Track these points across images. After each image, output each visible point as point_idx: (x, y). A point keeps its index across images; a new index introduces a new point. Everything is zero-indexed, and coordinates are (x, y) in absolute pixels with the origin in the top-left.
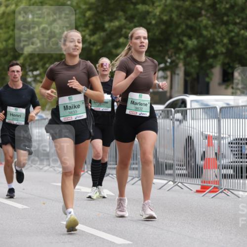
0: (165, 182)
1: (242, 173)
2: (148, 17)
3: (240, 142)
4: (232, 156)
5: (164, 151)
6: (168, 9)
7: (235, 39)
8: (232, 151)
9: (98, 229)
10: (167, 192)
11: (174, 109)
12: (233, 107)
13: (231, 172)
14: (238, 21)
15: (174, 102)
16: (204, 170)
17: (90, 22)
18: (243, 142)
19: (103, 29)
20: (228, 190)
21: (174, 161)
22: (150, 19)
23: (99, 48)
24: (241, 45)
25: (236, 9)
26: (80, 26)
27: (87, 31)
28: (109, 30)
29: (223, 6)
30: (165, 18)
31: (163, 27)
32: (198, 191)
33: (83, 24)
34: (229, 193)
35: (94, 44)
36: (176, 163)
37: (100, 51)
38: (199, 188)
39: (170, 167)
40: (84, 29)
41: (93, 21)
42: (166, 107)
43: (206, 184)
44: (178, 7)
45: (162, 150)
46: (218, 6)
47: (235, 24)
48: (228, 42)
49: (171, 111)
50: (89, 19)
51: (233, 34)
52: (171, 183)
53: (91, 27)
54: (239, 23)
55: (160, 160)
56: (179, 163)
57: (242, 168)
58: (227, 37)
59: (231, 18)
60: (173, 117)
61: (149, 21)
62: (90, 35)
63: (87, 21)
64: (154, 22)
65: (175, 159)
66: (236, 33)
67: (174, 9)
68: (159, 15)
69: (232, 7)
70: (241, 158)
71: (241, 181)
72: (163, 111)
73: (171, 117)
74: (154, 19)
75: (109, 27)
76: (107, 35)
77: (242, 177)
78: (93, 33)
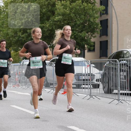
0: (50, 90)
1: (79, 86)
2: (44, 28)
3: (78, 75)
4: (75, 80)
5: (50, 78)
6: (51, 25)
7: (76, 36)
8: (75, 78)
9: (24, 108)
10: (51, 94)
11: (54, 62)
12: (76, 62)
13: (75, 86)
14: (77, 30)
15: (53, 60)
16: (65, 86)
17: (21, 30)
18: (79, 75)
19: (27, 32)
20: (74, 93)
21: (53, 82)
22: (45, 29)
23: (25, 39)
24: (78, 38)
25: (76, 26)
26: (18, 31)
27: (20, 33)
28: (29, 33)
29: (72, 24)
30: (50, 28)
31: (49, 32)
32: (62, 94)
33: (19, 31)
34: (74, 94)
35: (23, 38)
36: (54, 83)
37: (26, 41)
38: (63, 92)
39: (52, 84)
40: (19, 32)
41: (23, 29)
42: (50, 62)
43: (65, 91)
44: (55, 24)
45: (49, 78)
46: (70, 24)
47: (76, 31)
48: (74, 37)
49: (52, 63)
50: (21, 29)
51: (75, 34)
52: (52, 90)
53: (22, 31)
54: (78, 31)
55: (48, 82)
56: (56, 83)
57: (79, 85)
58: (73, 36)
59: (74, 29)
60: (53, 66)
61: (44, 30)
62: (22, 35)
63: (20, 30)
64: (46, 30)
65: (54, 81)
66: (76, 34)
67: (53, 25)
68: (48, 27)
69: (75, 24)
70: (79, 81)
71: (79, 89)
72: (49, 63)
73: (52, 65)
74: (46, 29)
75: (29, 32)
76: (28, 34)
77: (79, 88)
78: (23, 34)
